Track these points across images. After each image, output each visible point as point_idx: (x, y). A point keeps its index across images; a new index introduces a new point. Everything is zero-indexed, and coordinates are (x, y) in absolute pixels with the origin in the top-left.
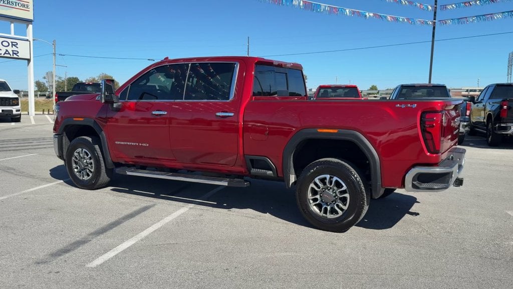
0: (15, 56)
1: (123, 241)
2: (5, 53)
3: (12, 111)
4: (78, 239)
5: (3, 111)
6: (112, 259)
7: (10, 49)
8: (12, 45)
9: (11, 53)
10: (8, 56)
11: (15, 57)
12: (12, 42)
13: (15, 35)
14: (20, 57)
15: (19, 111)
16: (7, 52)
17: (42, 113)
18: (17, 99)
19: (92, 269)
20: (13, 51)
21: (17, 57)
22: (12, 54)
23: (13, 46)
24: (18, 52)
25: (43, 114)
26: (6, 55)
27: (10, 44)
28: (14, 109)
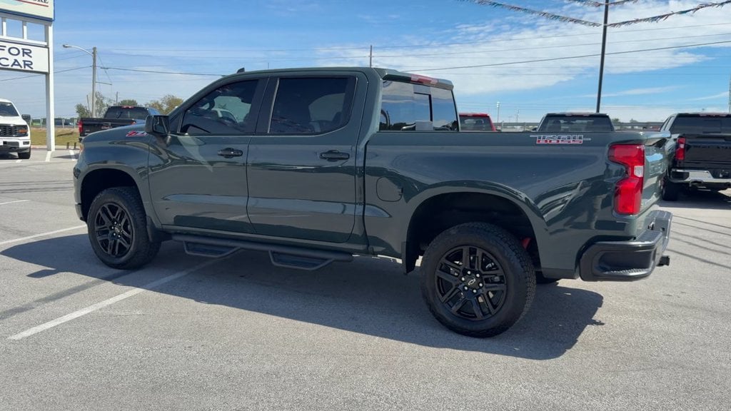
0: (27, 68)
1: (76, 309)
2: (14, 64)
3: (17, 143)
4: (17, 306)
5: (5, 143)
6: (48, 330)
7: (20, 59)
8: (24, 53)
9: (22, 64)
10: (18, 68)
11: (27, 70)
12: (23, 49)
13: (28, 39)
14: (34, 70)
15: (27, 143)
16: (16, 63)
17: (65, 147)
18: (25, 127)
19: (14, 342)
20: (24, 61)
21: (30, 69)
22: (23, 66)
23: (25, 55)
24: (32, 64)
25: (68, 148)
26: (14, 67)
27: (21, 51)
28: (21, 141)
